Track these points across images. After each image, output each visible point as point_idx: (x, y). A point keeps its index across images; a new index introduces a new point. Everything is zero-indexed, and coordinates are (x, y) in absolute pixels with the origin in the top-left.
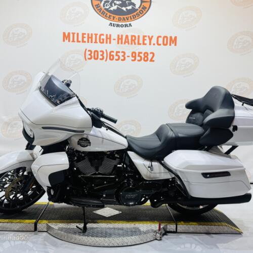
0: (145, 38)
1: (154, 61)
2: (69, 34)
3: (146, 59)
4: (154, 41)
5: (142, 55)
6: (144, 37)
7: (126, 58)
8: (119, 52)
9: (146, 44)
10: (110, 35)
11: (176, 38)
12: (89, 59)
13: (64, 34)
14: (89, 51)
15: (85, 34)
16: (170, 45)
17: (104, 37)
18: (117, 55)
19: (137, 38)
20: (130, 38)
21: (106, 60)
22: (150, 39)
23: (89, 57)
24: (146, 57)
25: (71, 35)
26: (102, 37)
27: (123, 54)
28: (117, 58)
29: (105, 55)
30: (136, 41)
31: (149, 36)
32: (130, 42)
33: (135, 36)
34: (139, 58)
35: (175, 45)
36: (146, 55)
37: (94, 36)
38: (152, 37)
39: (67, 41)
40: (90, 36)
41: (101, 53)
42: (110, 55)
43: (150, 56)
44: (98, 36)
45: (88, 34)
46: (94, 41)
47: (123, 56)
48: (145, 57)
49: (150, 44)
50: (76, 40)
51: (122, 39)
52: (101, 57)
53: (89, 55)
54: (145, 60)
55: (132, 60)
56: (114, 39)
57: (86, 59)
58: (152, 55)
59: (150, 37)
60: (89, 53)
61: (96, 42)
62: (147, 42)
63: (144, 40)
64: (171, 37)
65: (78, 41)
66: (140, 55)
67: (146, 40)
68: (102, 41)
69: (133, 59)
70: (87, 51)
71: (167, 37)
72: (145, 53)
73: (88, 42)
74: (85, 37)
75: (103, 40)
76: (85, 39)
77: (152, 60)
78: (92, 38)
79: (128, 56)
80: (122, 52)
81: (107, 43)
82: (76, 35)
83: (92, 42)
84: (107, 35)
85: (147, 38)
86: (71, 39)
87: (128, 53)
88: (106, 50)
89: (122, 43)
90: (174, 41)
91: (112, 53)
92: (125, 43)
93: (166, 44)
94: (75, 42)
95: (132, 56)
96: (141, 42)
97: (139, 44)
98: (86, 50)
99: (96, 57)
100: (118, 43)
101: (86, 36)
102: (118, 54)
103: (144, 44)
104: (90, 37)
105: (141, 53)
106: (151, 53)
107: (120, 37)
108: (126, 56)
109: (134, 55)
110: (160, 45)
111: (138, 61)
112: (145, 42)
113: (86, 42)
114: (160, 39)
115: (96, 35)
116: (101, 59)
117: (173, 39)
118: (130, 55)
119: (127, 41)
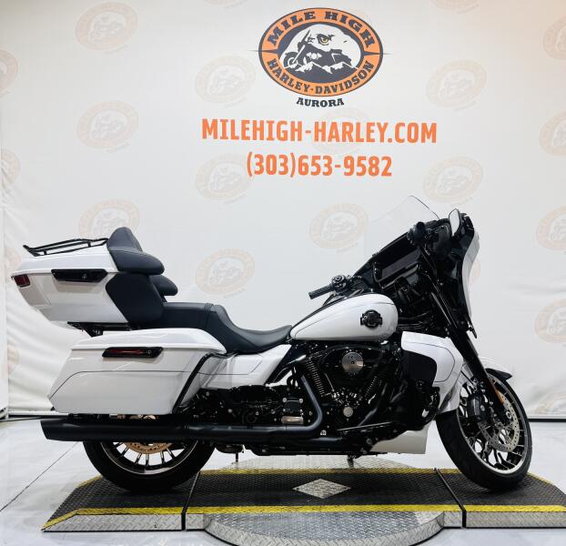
0: (372, 128)
1: (390, 174)
2: (215, 122)
3: (374, 170)
4: (390, 133)
5: (366, 163)
6: (370, 125)
7: (334, 169)
8: (318, 158)
9: (373, 141)
10: (300, 123)
11: (434, 126)
12: (256, 172)
13: (205, 122)
14: (256, 156)
15: (248, 122)
16: (423, 141)
17: (287, 128)
18: (314, 164)
19: (355, 127)
20: (340, 128)
21: (292, 176)
22: (382, 130)
23: (258, 168)
25: (220, 125)
26: (283, 127)
27: (326, 161)
28: (314, 169)
29: (290, 165)
30: (354, 134)
31: (379, 125)
32: (341, 137)
33: (351, 125)
34: (360, 170)
35: (434, 141)
36: (374, 162)
37: (266, 126)
38: (386, 125)
39: (210, 137)
40: (258, 126)
41: (282, 160)
42: (301, 164)
43: (382, 165)
44: (275, 126)
45: (255, 122)
46: (266, 134)
47: (328, 165)
48: (372, 166)
49: (382, 140)
50: (229, 134)
51: (323, 131)
52: (282, 169)
53: (257, 164)
54: (371, 173)
55: (346, 174)
56: (308, 132)
57: (251, 175)
58: (385, 162)
59: (382, 125)
60: (258, 160)
61: (270, 138)
62: (376, 135)
63: (369, 131)
64: (424, 126)
65: (234, 137)
66: (363, 162)
67: (373, 131)
68: (282, 135)
69: (348, 170)
70: (253, 156)
71: (415, 125)
72: (371, 159)
73: (255, 138)
74: (248, 129)
75: (285, 132)
76: (249, 133)
77: (386, 173)
78: (262, 129)
79: (338, 166)
80: (325, 157)
81: (293, 139)
82: (229, 125)
83: (262, 138)
84: (293, 123)
85: (375, 128)
86: (220, 133)
87: (338, 159)
88: (292, 154)
89: (323, 139)
90: (430, 132)
91: (304, 161)
92: (330, 140)
93: (415, 140)
94: (227, 138)
95: (346, 166)
96: (363, 135)
97: (359, 140)
98: (251, 153)
99: (271, 169)
100: (317, 139)
101: (250, 126)
102: (317, 161)
103: (369, 140)
104: (258, 129)
105: (364, 158)
106: (384, 158)
107: (320, 127)
108: (332, 165)
109: (349, 162)
110: (402, 141)
111: (359, 174)
112: (372, 136)
113: (251, 138)
114: (401, 129)
115: (271, 123)
116: (281, 173)
117: (429, 128)
118: (342, 164)
119: (334, 134)
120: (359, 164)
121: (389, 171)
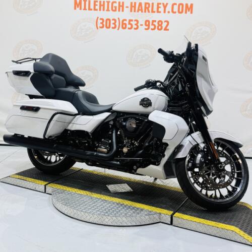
0: (160, 6)
1: (168, 30)
2: (80, 1)
3: (160, 27)
4: (169, 8)
5: (156, 24)
6: (159, 4)
7: (140, 26)
8: (132, 20)
9: (160, 12)
10: (123, 3)
11: (192, 5)
12: (100, 27)
13: (76, 1)
14: (101, 19)
15: (97, 1)
16: (186, 13)
17: (116, 5)
18: (129, 24)
19: (151, 5)
20: (143, 6)
21: (118, 29)
22: (165, 7)
23: (101, 25)
24: (160, 26)
25: (83, 3)
26: (115, 5)
27: (136, 22)
28: (130, 26)
29: (117, 24)
30: (150, 9)
31: (163, 4)
32: (144, 11)
33: (149, 4)
34: (153, 27)
35: (191, 13)
36: (160, 23)
37: (106, 4)
38: (167, 4)
39: (78, 9)
40: (102, 3)
41: (113, 22)
42: (123, 24)
43: (164, 25)
44: (110, 4)
45: (100, 2)
46: (106, 8)
47: (137, 24)
49: (165, 12)
50: (87, 8)
51: (135, 7)
52: (113, 26)
53: (101, 23)
54: (159, 29)
55: (146, 29)
56: (127, 7)
57: (98, 29)
58: (166, 23)
59: (165, 4)
60: (101, 21)
61: (108, 10)
62: (161, 9)
63: (158, 7)
64: (187, 5)
65: (90, 9)
66: (154, 23)
67: (160, 7)
68: (114, 9)
69: (147, 27)
70: (99, 19)
71: (182, 4)
73: (100, 10)
74: (97, 5)
75: (116, 7)
76: (97, 7)
77: (166, 29)
78: (104, 5)
79: (142, 25)
80: (135, 20)
81: (119, 11)
82: (87, 3)
83: (104, 10)
84: (119, 3)
85: (161, 6)
86: (83, 7)
87: (142, 21)
88: (119, 18)
89: (135, 11)
90: (190, 8)
91: (125, 22)
92: (138, 11)
93: (182, 12)
94: (86, 10)
95: (146, 25)
96: (155, 9)
97: (153, 12)
99: (108, 26)
100: (131, 11)
101: (98, 3)
102: (131, 22)
103: (158, 12)
104: (102, 5)
105: (155, 21)
106: (165, 21)
107: (133, 5)
108: (139, 24)
109: (147, 23)
110: (175, 13)
111: (152, 29)
112: (160, 10)
113: (98, 9)
114: (175, 6)
115: (108, 2)
116: (113, 28)
117: (189, 6)
118: (144, 24)
119: (140, 8)
120: (152, 24)
121: (167, 28)
